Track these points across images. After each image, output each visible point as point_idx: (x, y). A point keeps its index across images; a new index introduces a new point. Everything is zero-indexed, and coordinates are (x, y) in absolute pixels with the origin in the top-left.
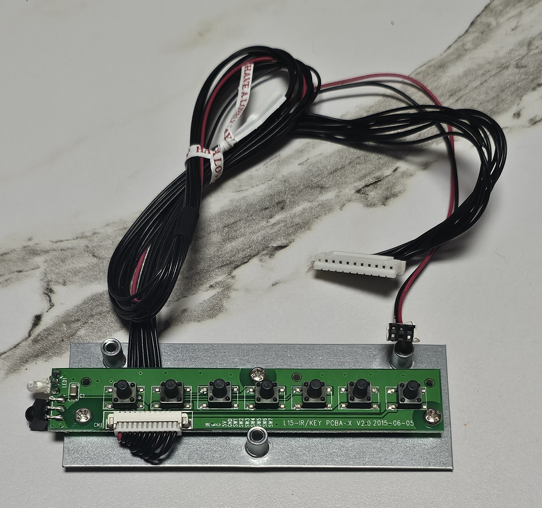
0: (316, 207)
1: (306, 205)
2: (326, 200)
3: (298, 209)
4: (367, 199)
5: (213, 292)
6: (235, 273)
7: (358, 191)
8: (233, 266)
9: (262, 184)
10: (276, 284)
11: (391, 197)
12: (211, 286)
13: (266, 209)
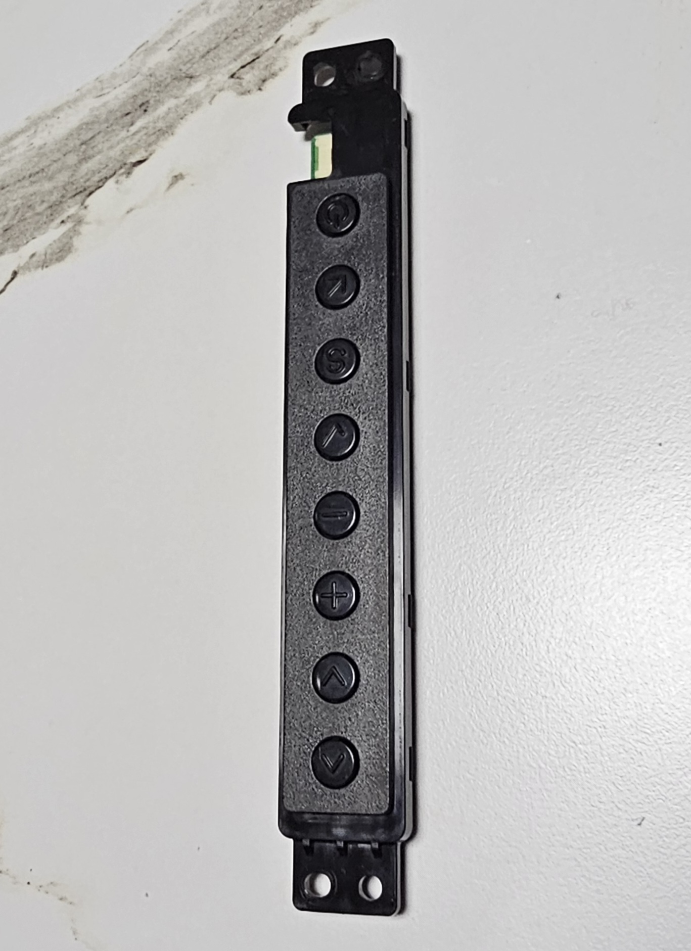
0: (184, 104)
1: (171, 103)
2: (195, 93)
3: (162, 110)
4: (241, 85)
5: (64, 228)
6: (89, 201)
7: (232, 76)
8: (87, 192)
9: (126, 82)
10: (131, 210)
11: (269, 79)
12: (63, 222)
13: (128, 114)
